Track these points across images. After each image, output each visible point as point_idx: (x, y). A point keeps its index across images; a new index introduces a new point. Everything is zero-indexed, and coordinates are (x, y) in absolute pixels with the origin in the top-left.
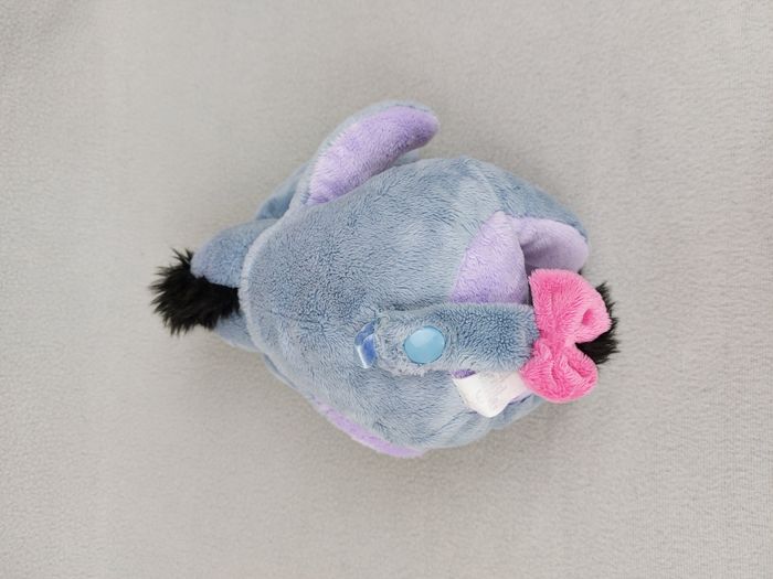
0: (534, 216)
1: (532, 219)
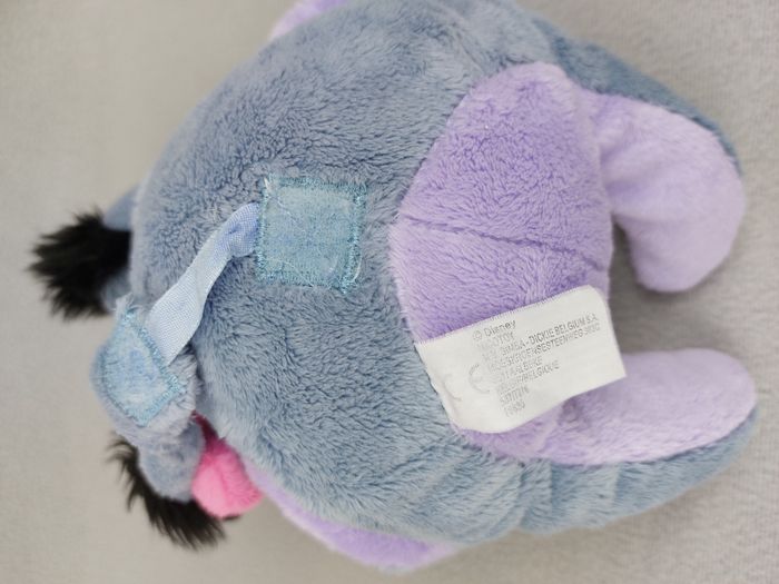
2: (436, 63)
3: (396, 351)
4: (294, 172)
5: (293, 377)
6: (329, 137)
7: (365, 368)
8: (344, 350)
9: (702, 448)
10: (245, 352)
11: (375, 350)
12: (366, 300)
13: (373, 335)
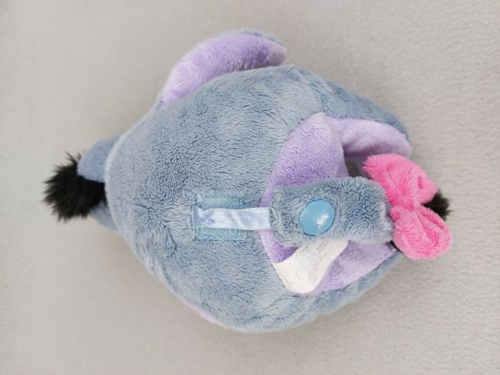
0: (354, 118)
1: (352, 119)
2: (270, 130)
3: (264, 268)
4: (212, 192)
5: (218, 281)
6: (226, 175)
7: (251, 275)
8: (242, 269)
9: (390, 258)
10: (195, 270)
11: (255, 268)
12: (249, 246)
13: (253, 262)
